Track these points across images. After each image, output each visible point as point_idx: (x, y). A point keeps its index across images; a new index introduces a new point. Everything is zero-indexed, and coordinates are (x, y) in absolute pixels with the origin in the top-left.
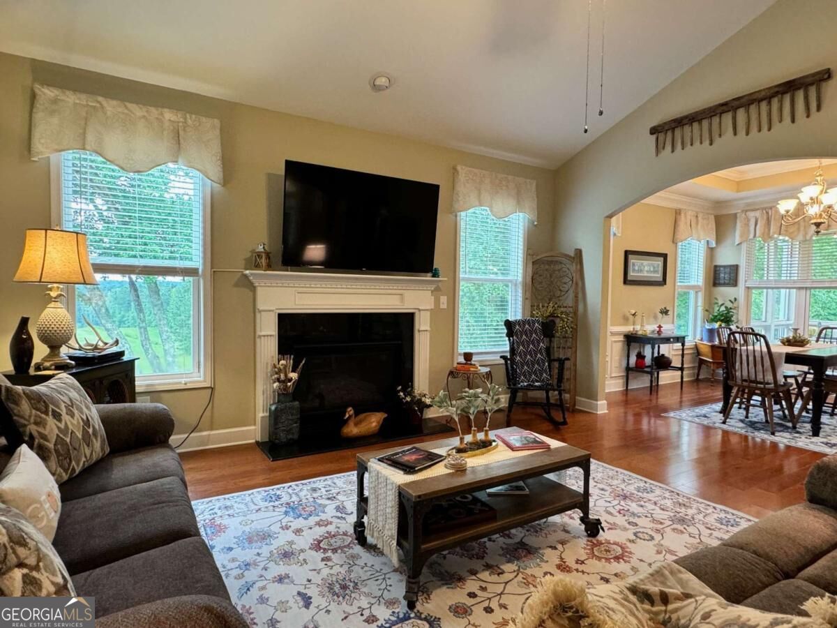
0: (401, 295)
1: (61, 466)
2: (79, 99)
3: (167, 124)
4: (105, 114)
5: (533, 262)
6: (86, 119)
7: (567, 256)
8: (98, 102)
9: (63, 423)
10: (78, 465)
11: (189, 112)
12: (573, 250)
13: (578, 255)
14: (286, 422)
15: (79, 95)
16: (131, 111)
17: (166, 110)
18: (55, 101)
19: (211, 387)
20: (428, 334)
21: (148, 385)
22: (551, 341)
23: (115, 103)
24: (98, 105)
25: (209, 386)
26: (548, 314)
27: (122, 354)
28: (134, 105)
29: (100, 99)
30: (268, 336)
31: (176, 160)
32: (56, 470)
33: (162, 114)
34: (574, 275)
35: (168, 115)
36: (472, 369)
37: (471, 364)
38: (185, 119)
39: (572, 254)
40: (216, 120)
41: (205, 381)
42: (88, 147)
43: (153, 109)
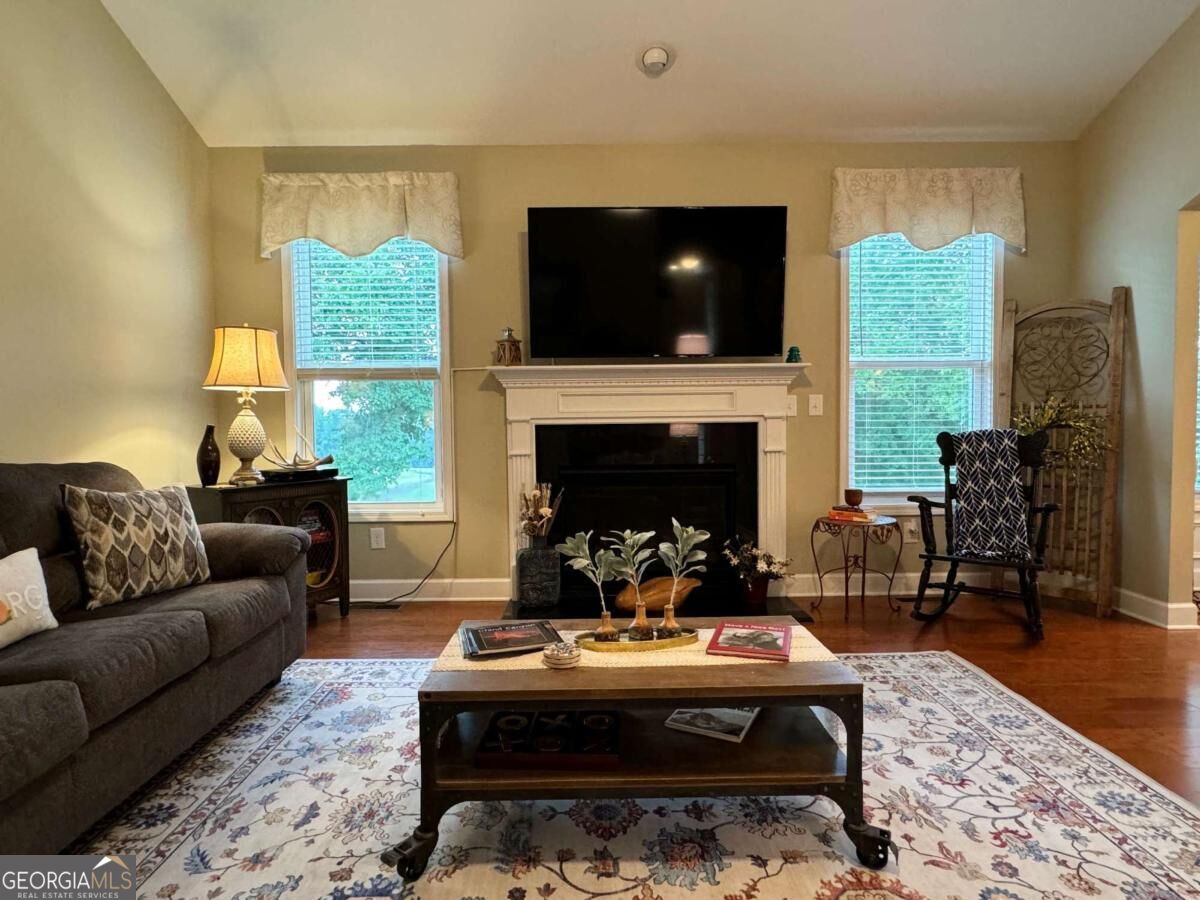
0: (731, 393)
1: (111, 583)
2: (302, 180)
3: (392, 190)
4: (328, 192)
5: (1016, 325)
6: (308, 202)
7: (1095, 304)
8: (322, 181)
9: (125, 534)
10: (138, 585)
11: (415, 171)
12: (1110, 291)
13: (1123, 299)
14: (538, 577)
15: (302, 176)
16: (353, 183)
17: (390, 173)
18: (280, 188)
19: (452, 522)
20: (784, 458)
21: (382, 514)
22: (1035, 473)
23: (337, 177)
24: (319, 183)
25: (451, 519)
26: (1045, 422)
27: (335, 472)
28: (356, 175)
29: (322, 175)
30: (521, 456)
31: (401, 233)
32: (103, 586)
33: (386, 180)
34: (1111, 341)
35: (394, 179)
36: (855, 519)
37: (857, 511)
38: (412, 179)
39: (1108, 299)
40: (448, 174)
41: (445, 513)
42: (309, 234)
43: (375, 176)
